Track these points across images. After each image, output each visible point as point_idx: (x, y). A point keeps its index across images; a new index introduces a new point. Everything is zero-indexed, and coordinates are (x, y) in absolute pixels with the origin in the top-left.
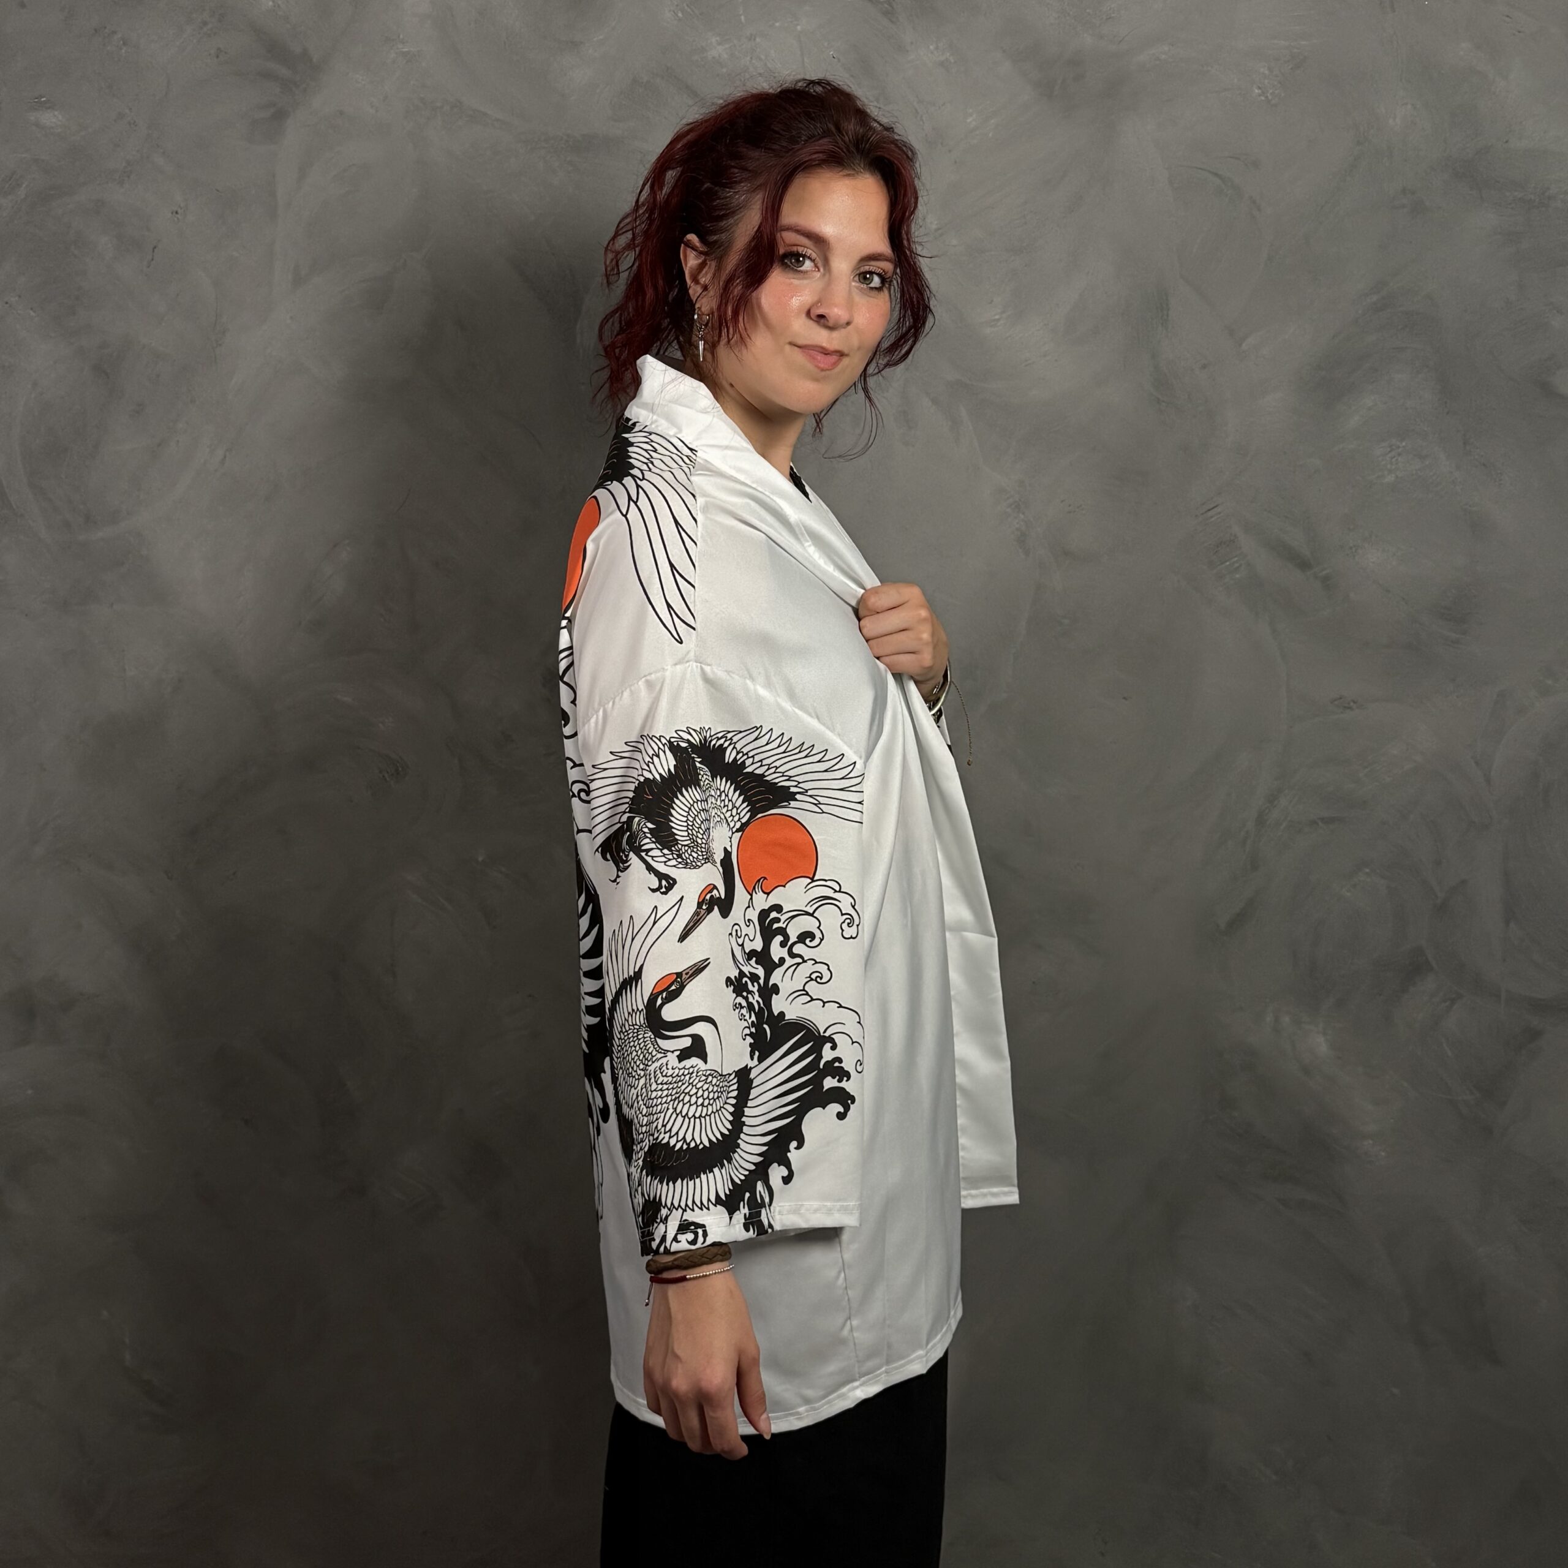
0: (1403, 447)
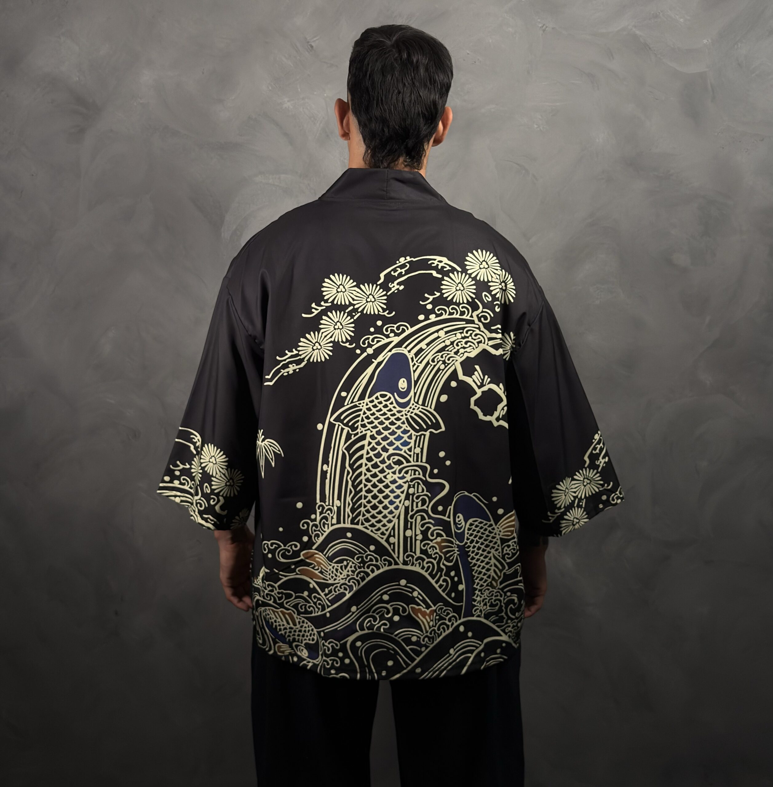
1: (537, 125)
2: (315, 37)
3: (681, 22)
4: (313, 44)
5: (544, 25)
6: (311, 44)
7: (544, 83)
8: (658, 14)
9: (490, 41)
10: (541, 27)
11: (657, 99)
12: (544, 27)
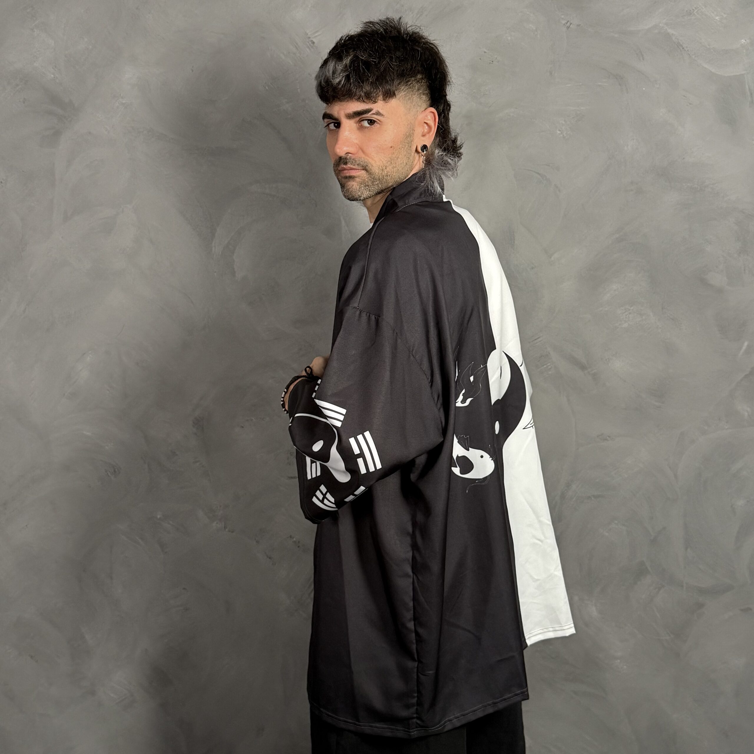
0: (632, 310)
1: (560, 131)
2: (316, 32)
3: (717, 20)
4: (314, 40)
5: (568, 21)
6: (312, 39)
7: (567, 85)
8: (692, 11)
9: (509, 38)
10: (564, 25)
11: (690, 104)
12: (568, 24)
